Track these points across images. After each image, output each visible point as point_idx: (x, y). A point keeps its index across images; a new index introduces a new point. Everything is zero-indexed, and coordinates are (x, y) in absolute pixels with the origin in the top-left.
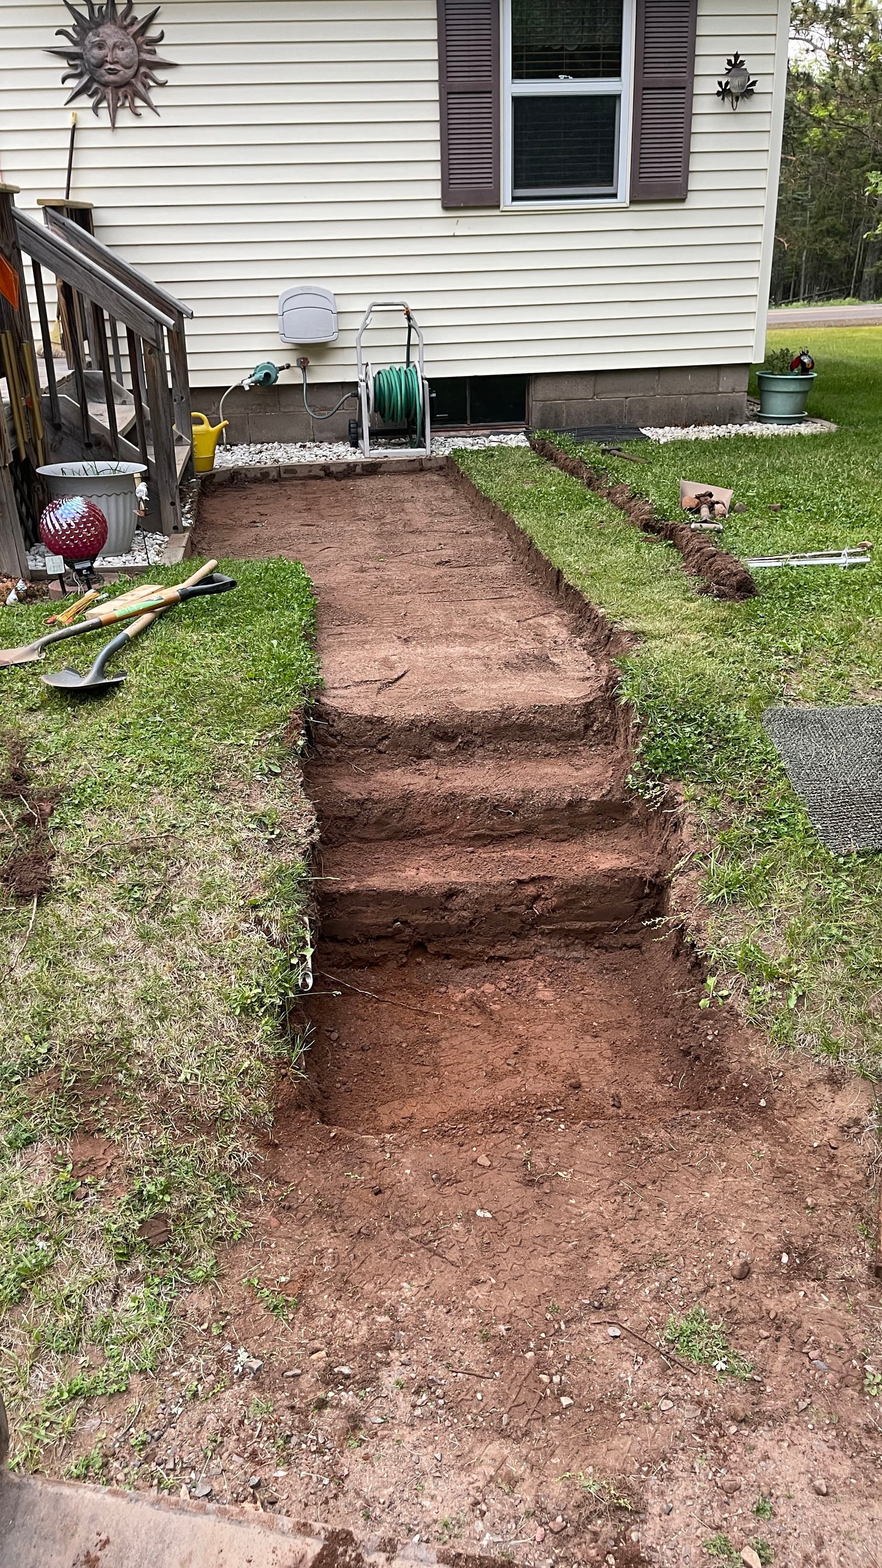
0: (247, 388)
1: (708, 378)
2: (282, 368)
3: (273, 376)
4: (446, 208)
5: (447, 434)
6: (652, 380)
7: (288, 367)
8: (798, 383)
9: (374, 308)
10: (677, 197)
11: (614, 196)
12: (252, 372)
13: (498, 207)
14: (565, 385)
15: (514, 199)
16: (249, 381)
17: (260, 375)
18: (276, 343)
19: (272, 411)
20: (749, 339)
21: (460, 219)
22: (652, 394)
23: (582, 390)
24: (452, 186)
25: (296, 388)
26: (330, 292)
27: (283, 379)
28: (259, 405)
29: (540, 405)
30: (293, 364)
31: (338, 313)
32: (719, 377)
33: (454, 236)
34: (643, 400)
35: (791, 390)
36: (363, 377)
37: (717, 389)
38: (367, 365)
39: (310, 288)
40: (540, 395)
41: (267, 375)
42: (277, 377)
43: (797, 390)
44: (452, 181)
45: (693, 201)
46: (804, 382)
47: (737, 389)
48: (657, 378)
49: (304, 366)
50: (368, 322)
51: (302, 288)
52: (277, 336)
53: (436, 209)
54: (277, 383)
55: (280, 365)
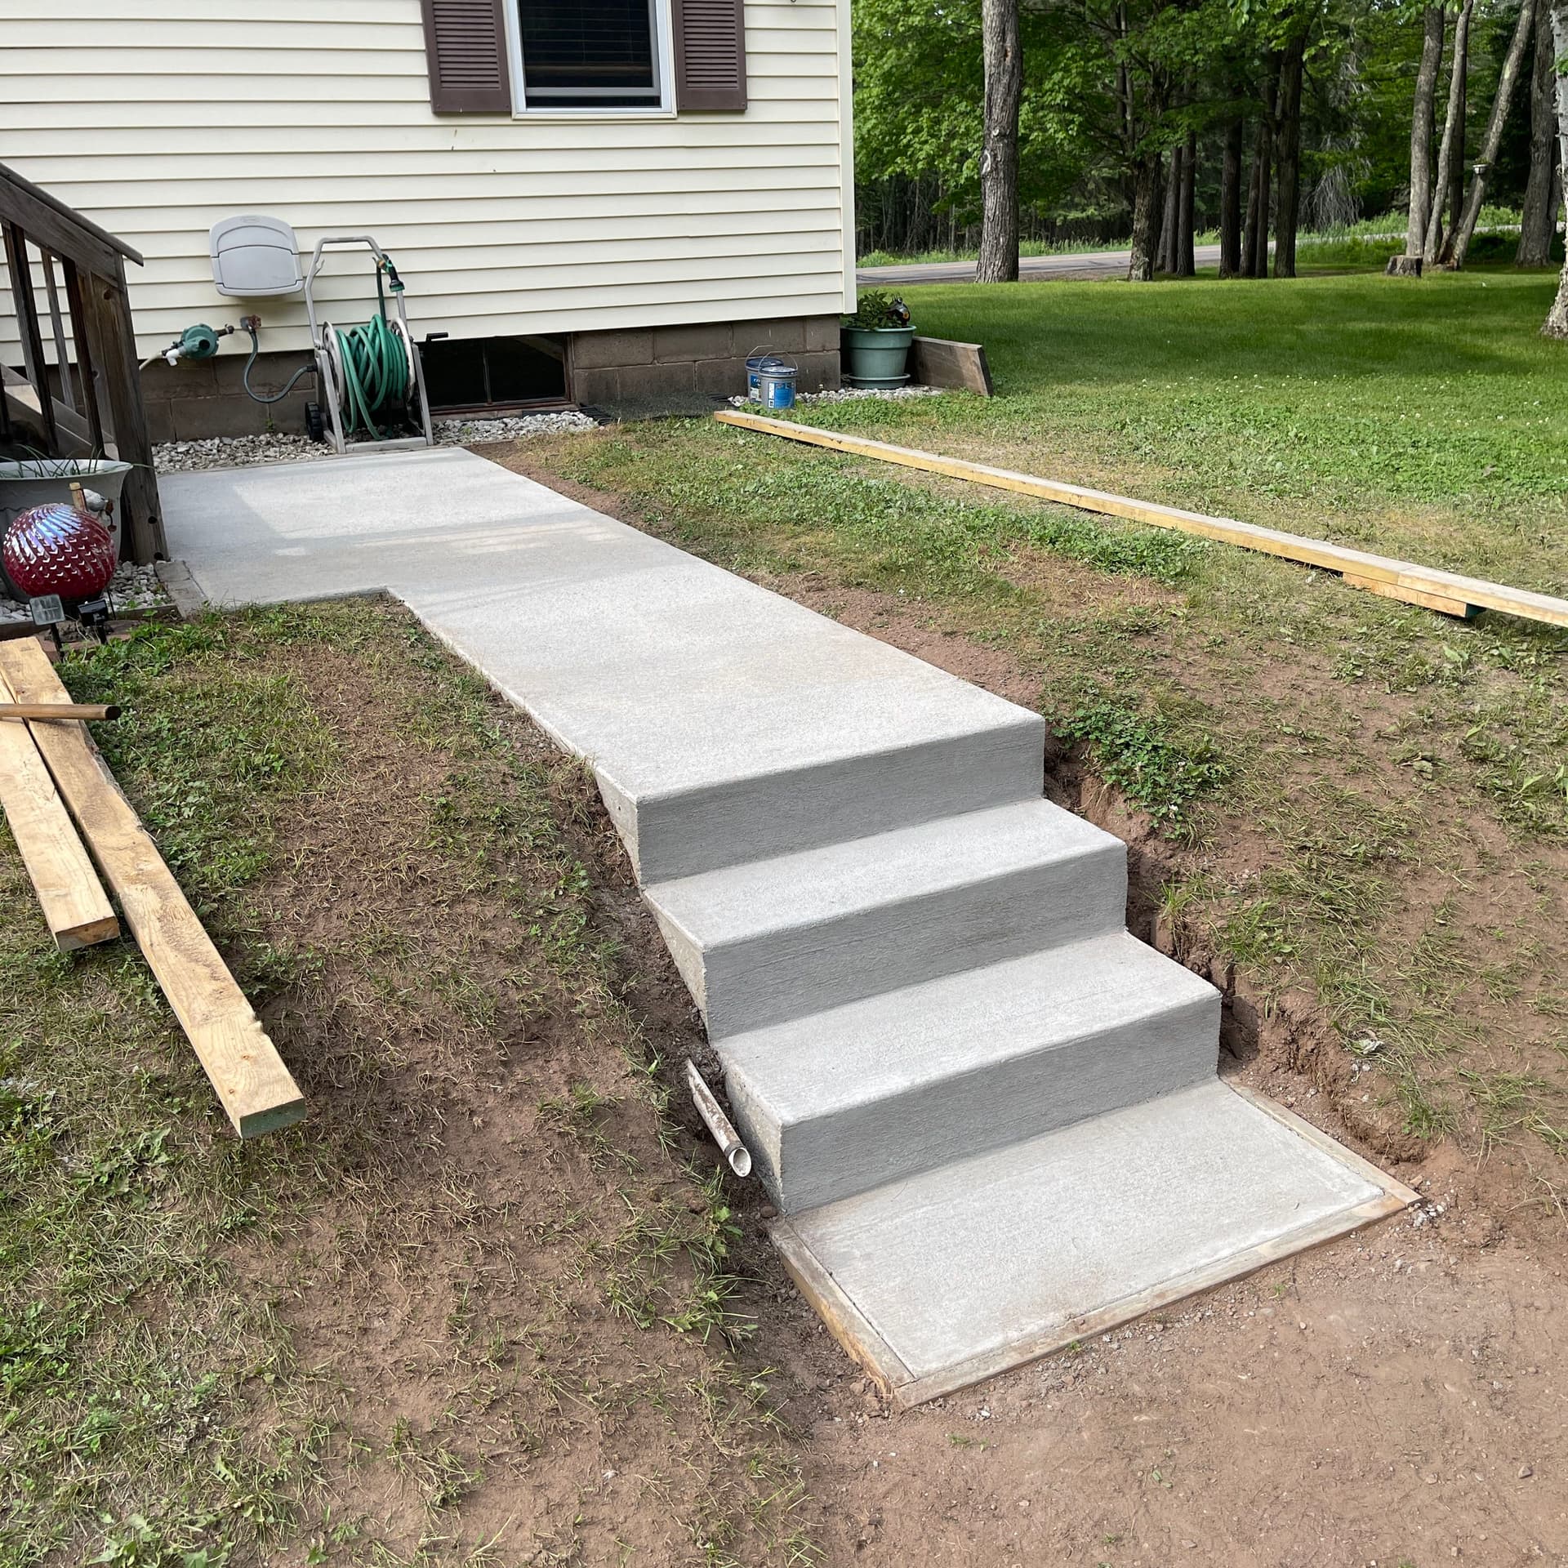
0: (174, 363)
1: (792, 333)
2: (222, 333)
3: (212, 345)
4: (438, 113)
5: (463, 417)
6: (724, 336)
7: (232, 330)
8: (897, 337)
9: (326, 247)
10: (735, 107)
11: (655, 101)
12: (178, 339)
13: (510, 114)
14: (616, 347)
15: (532, 102)
16: (176, 352)
17: (193, 343)
18: (210, 296)
19: (208, 394)
20: (838, 284)
21: (458, 129)
22: (726, 355)
23: (637, 352)
24: (444, 85)
25: (242, 358)
26: (286, 225)
27: (226, 347)
28: (187, 385)
29: (583, 373)
30: (237, 326)
31: (300, 253)
32: (804, 331)
33: (452, 151)
34: (716, 363)
35: (891, 346)
36: (320, 343)
37: (805, 346)
38: (325, 325)
39: (255, 218)
40: (584, 361)
41: (204, 344)
42: (217, 346)
43: (898, 346)
44: (444, 79)
45: (755, 112)
46: (905, 335)
47: (828, 347)
48: (730, 334)
49: (252, 327)
50: (318, 265)
51: (244, 219)
52: (213, 285)
53: (425, 115)
54: (218, 353)
55: (222, 328)
